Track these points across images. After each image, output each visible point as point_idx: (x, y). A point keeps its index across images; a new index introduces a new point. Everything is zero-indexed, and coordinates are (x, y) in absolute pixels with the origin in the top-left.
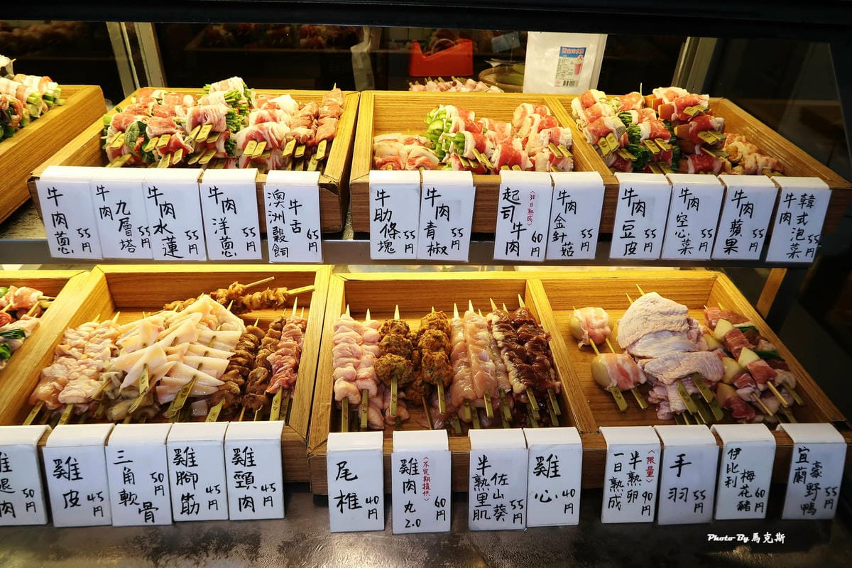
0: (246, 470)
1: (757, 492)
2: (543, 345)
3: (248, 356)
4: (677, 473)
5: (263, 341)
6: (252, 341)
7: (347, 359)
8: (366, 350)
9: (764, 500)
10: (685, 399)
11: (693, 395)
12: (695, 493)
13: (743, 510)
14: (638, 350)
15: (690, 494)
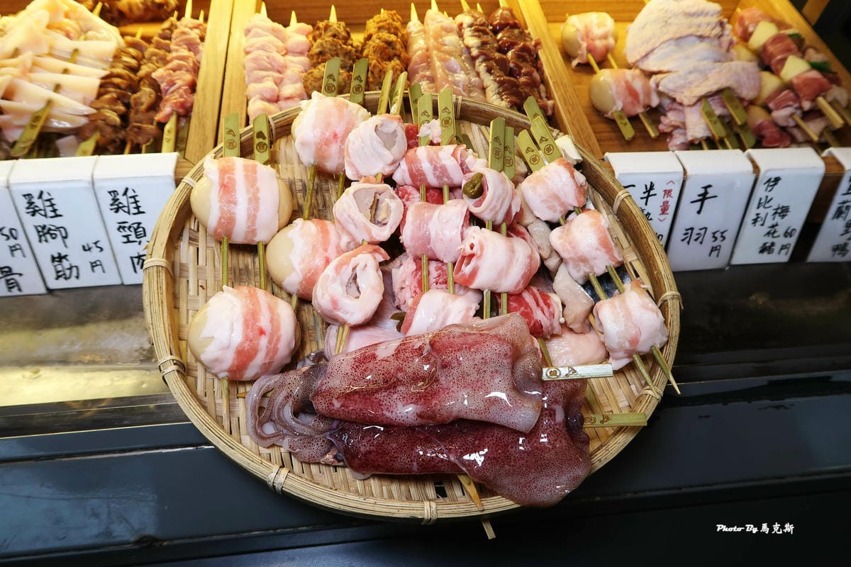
0: (131, 219)
1: (786, 232)
2: (531, 55)
3: (130, 77)
4: (698, 209)
5: (147, 54)
6: (134, 57)
7: (264, 73)
8: (292, 62)
9: (792, 241)
10: (711, 121)
11: (721, 117)
12: (714, 233)
13: (765, 253)
14: (651, 65)
15: (709, 234)
